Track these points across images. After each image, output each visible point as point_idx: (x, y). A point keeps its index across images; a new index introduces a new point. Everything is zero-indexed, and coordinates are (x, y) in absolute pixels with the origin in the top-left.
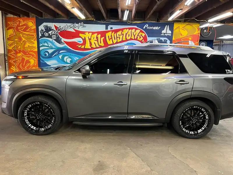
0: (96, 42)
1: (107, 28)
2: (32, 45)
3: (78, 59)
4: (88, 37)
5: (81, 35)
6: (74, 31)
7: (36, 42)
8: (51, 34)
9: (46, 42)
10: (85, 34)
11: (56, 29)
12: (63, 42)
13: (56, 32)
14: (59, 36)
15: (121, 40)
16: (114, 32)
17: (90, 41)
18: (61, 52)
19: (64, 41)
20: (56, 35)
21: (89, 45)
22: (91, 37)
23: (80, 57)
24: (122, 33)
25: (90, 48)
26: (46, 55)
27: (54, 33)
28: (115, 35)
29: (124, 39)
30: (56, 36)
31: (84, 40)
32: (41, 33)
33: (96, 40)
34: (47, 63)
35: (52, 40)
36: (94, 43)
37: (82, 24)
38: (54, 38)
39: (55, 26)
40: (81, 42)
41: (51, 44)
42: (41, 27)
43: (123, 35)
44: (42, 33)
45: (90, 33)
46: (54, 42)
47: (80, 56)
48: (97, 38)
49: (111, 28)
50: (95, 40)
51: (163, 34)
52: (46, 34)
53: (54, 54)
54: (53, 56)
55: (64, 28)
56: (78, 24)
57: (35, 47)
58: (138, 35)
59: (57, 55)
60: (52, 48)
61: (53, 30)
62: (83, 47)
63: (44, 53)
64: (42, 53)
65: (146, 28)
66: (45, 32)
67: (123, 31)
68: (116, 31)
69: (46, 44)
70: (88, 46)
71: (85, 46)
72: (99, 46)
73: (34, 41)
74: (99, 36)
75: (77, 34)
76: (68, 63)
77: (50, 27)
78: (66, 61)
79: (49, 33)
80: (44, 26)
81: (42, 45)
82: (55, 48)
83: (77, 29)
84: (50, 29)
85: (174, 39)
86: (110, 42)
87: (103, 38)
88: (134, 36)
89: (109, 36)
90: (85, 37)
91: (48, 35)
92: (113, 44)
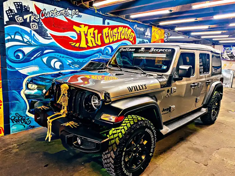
0: (93, 40)
1: (104, 23)
3: (70, 62)
4: (84, 32)
5: (75, 27)
6: (66, 21)
8: (28, 21)
9: (19, 33)
10: (81, 27)
11: (39, 13)
12: (49, 35)
13: (38, 17)
15: (116, 39)
16: (110, 29)
17: (86, 37)
19: (51, 34)
20: (38, 23)
21: (85, 42)
22: (87, 32)
23: (72, 60)
24: (117, 31)
25: (86, 46)
27: (35, 18)
29: (119, 39)
31: (79, 36)
32: (8, 16)
33: (93, 36)
34: (19, 71)
35: (31, 31)
36: (91, 40)
37: (77, 11)
38: (35, 28)
39: (35, 6)
40: (75, 38)
41: (28, 38)
42: (9, 5)
43: (118, 33)
44: (10, 15)
45: (86, 27)
46: (34, 34)
47: (73, 58)
48: (94, 34)
49: (108, 23)
51: (145, 36)
52: (20, 19)
53: (35, 56)
54: (33, 58)
56: (72, 10)
58: (130, 35)
59: (38, 57)
60: (30, 45)
61: (32, 13)
62: (77, 45)
63: (15, 53)
64: (10, 54)
65: (136, 28)
66: (16, 14)
67: (118, 29)
69: (18, 37)
70: (83, 44)
71: (80, 44)
72: (95, 45)
74: (96, 31)
75: (70, 26)
76: (57, 70)
77: (27, 7)
78: (53, 67)
79: (25, 17)
80: (16, 4)
81: (9, 37)
82: (37, 45)
83: (69, 18)
84: (27, 11)
85: (152, 41)
86: (106, 41)
87: (100, 35)
88: (127, 35)
89: (106, 33)
90: (80, 31)
91: (22, 20)
92: (110, 43)
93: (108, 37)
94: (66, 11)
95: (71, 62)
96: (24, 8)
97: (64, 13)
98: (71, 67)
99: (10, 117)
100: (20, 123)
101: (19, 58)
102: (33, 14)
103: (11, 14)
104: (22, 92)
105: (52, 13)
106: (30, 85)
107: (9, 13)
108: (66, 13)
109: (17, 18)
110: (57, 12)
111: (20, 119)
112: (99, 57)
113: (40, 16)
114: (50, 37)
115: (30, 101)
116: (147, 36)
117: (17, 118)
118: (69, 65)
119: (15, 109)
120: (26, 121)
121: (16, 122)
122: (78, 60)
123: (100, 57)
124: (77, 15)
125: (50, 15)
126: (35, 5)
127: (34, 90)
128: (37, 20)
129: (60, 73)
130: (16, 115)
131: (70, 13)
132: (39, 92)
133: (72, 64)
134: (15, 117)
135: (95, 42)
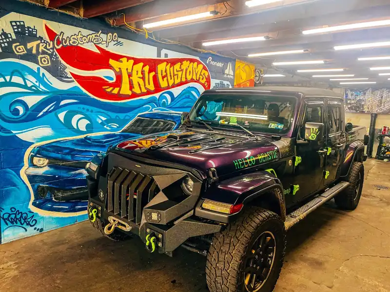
0: (141, 82)
1: (159, 54)
3: (104, 119)
4: (127, 69)
5: (112, 62)
6: (98, 51)
8: (34, 51)
9: (20, 73)
11: (52, 38)
12: (70, 75)
13: (51, 46)
14: (60, 59)
15: (179, 81)
16: (170, 64)
17: (129, 78)
18: (63, 103)
19: (72, 74)
20: (51, 55)
21: (128, 86)
22: (132, 70)
23: (108, 115)
24: (180, 68)
25: (130, 93)
26: (16, 112)
27: (46, 47)
28: (172, 68)
30: (51, 58)
34: (17, 135)
35: (38, 69)
36: (138, 82)
37: (115, 36)
38: (45, 64)
39: (47, 28)
40: (112, 79)
41: (34, 80)
42: (3, 25)
43: (182, 70)
44: (4, 43)
45: (129, 61)
46: (43, 74)
47: (110, 113)
48: (143, 72)
49: (166, 55)
50: (139, 78)
51: (225, 76)
52: (20, 49)
53: (45, 110)
54: (41, 114)
55: (72, 40)
56: (107, 34)
58: (200, 75)
59: (50, 112)
60: (37, 92)
61: (41, 38)
62: (116, 91)
63: (11, 105)
64: (3, 107)
65: (209, 62)
66: (14, 41)
67: (182, 64)
68: (173, 62)
71: (120, 90)
72: (145, 91)
74: (147, 68)
76: (82, 133)
77: (32, 29)
78: (76, 128)
79: (29, 46)
80: (14, 24)
81: (2, 80)
82: (48, 92)
83: (103, 46)
84: (33, 36)
85: (235, 84)
86: (163, 84)
87: (153, 74)
88: (196, 74)
89: (162, 71)
90: (120, 68)
91: (24, 51)
93: (166, 78)
94: (98, 35)
95: (106, 119)
96: (28, 30)
98: (105, 127)
99: (2, 214)
100: (19, 224)
101: (18, 114)
102: (43, 41)
103: (5, 41)
104: (22, 172)
105: (74, 39)
106: (36, 160)
107: (2, 39)
108: (98, 39)
109: (16, 47)
110: (82, 38)
111: (18, 217)
112: (152, 110)
114: (71, 78)
115: (36, 186)
116: (227, 74)
117: (13, 216)
118: (103, 124)
119: (9, 201)
120: (29, 220)
121: (12, 223)
122: (117, 116)
123: (153, 110)
124: (116, 42)
125: (71, 42)
126: (46, 26)
127: (43, 167)
128: (48, 50)
129: (86, 138)
130: (12, 211)
131: (105, 39)
132: (51, 170)
133: (107, 122)
134: (10, 215)
135: (145, 86)
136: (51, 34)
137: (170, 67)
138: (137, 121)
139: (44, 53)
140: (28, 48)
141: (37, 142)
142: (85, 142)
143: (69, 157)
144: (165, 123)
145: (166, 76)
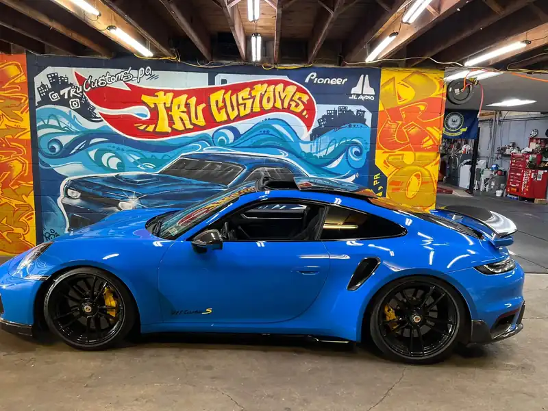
0: (185, 116)
1: (212, 81)
2: (17, 124)
3: (137, 158)
4: (165, 104)
5: (145, 98)
6: (128, 89)
7: (26, 117)
8: (66, 97)
9: (55, 116)
10: (157, 96)
11: (82, 84)
12: (98, 115)
13: (81, 90)
14: (89, 101)
15: (248, 111)
16: (230, 92)
17: (168, 114)
18: (93, 141)
19: (101, 114)
20: (80, 99)
21: (167, 122)
22: (172, 103)
23: (143, 155)
24: (250, 94)
25: (169, 130)
26: (53, 149)
27: (76, 92)
28: (234, 98)
29: (256, 109)
30: (80, 101)
31: (154, 112)
32: (40, 94)
33: (185, 110)
34: (54, 169)
35: (70, 111)
36: (180, 118)
37: (148, 69)
38: (76, 107)
40: (146, 116)
41: (67, 122)
42: (41, 79)
43: (254, 98)
44: (43, 93)
45: (168, 94)
46: (74, 116)
47: (142, 152)
48: (187, 105)
49: (224, 81)
50: (183, 112)
51: (354, 97)
52: (55, 97)
53: (76, 148)
54: (73, 151)
55: (100, 81)
56: (138, 70)
57: (25, 129)
58: (291, 100)
59: (82, 149)
60: (70, 132)
61: (71, 85)
62: (151, 128)
63: (49, 143)
64: (43, 145)
66: (50, 90)
67: (252, 89)
68: (236, 89)
69: (53, 122)
70: (163, 126)
72: (191, 127)
73: (22, 113)
74: (193, 101)
75: (134, 96)
76: (114, 171)
77: (64, 78)
78: (106, 165)
79: (62, 92)
80: (49, 76)
81: (41, 123)
82: (79, 132)
83: (134, 83)
84: (65, 84)
85: (381, 108)
86: (220, 117)
87: (202, 106)
88: (283, 101)
89: (217, 102)
90: (155, 104)
91: (58, 98)
92: (229, 121)
93: (224, 110)
94: (128, 72)
95: (139, 158)
96: (61, 79)
97: (124, 77)
98: (139, 166)
99: (44, 232)
101: (55, 151)
102: (73, 87)
103: (43, 91)
104: (59, 200)
105: (102, 80)
106: (70, 192)
107: (41, 90)
108: (127, 76)
109: (51, 95)
110: (110, 78)
112: (202, 149)
113: (83, 88)
114: (100, 118)
115: (71, 214)
116: (358, 95)
118: (135, 163)
119: (49, 223)
122: (153, 156)
123: (204, 149)
124: (149, 76)
125: (99, 84)
126: (76, 73)
127: (76, 199)
128: (78, 94)
129: (117, 176)
130: (51, 232)
131: (135, 75)
132: (84, 203)
133: (141, 161)
134: (50, 235)
135: (190, 121)
136: (80, 79)
137: (232, 95)
138: (180, 162)
139: (75, 97)
140: (61, 94)
141: (71, 176)
142: (116, 180)
143: (100, 193)
144: (224, 166)
145: (225, 106)
